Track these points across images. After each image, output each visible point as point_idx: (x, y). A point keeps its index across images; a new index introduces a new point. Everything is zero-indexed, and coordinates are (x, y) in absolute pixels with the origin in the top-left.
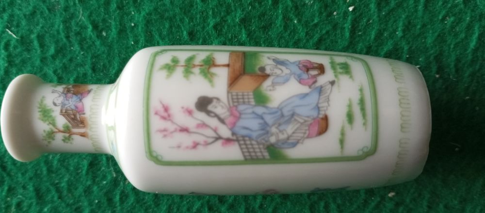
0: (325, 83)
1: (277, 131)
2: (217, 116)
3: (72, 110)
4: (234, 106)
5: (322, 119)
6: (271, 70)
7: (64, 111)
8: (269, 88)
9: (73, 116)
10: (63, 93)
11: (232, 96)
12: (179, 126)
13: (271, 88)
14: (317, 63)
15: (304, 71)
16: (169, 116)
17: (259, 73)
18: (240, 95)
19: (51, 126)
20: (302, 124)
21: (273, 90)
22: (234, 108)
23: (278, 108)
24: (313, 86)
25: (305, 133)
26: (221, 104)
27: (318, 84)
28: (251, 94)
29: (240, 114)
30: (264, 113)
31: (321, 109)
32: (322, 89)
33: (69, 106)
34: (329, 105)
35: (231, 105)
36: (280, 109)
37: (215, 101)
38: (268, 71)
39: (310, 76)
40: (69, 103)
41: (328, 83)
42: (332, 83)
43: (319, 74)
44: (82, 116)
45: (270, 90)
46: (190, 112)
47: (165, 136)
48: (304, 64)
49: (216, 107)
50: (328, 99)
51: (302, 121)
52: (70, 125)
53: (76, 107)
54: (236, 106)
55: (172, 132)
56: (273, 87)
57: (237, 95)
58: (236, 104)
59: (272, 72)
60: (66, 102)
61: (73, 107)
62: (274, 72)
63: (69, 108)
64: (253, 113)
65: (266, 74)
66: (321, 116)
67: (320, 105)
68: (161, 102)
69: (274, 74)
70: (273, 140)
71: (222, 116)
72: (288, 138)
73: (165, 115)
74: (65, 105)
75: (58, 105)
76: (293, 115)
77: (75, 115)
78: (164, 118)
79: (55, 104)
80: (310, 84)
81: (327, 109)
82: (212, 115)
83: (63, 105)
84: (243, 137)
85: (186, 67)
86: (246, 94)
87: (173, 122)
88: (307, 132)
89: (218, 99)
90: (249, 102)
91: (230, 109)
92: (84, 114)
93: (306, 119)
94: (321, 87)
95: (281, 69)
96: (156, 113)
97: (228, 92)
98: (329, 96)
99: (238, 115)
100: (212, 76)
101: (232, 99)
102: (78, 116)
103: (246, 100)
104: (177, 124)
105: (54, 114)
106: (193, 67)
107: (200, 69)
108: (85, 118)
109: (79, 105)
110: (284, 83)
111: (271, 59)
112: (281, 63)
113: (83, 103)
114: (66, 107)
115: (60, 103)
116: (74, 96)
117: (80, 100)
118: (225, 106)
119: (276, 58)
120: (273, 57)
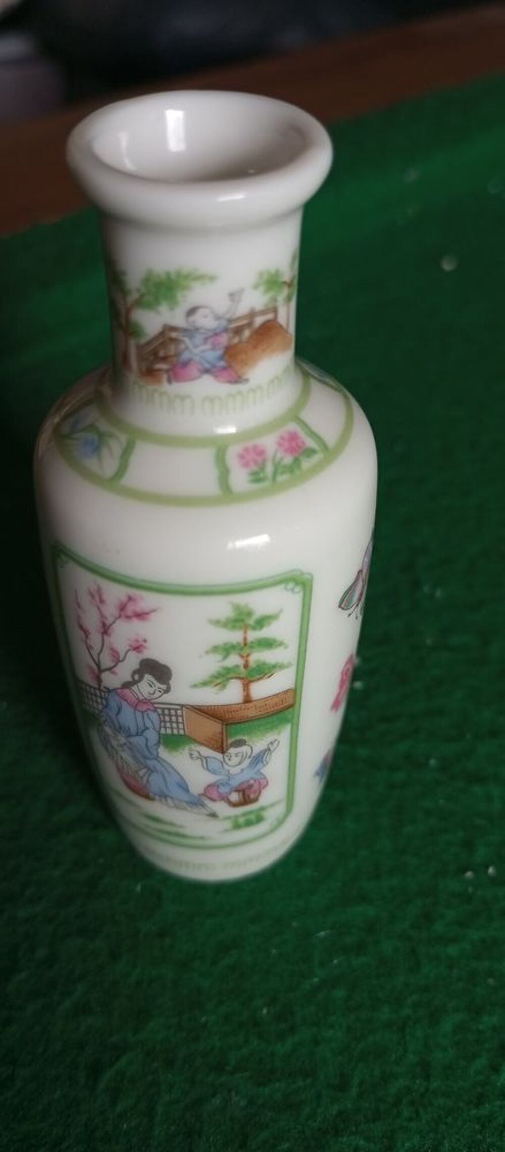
0: (211, 809)
2: (135, 682)
3: (178, 355)
4: (156, 707)
5: (147, 794)
6: (237, 753)
7: (174, 335)
9: (162, 354)
10: (231, 321)
11: (176, 710)
12: (111, 625)
13: (196, 755)
15: (236, 787)
16: (128, 617)
18: (177, 719)
20: (137, 772)
22: (152, 707)
24: (205, 797)
25: (123, 768)
26: (159, 693)
28: (182, 732)
29: (142, 712)
30: (148, 739)
31: (163, 797)
32: (200, 807)
33: (187, 348)
34: (170, 807)
36: (157, 758)
37: (164, 687)
38: (233, 750)
39: (225, 794)
40: (196, 346)
41: (213, 811)
42: (214, 815)
45: (192, 753)
46: (138, 648)
48: (256, 784)
49: (151, 685)
50: (181, 809)
51: (141, 774)
53: (186, 364)
54: (155, 710)
55: (99, 609)
56: (199, 757)
57: (177, 715)
59: (234, 755)
60: (199, 338)
61: (185, 356)
63: (182, 346)
64: (147, 728)
65: (228, 749)
66: (151, 794)
67: (169, 798)
68: (153, 611)
69: (227, 757)
71: (134, 688)
73: (131, 609)
74: (191, 337)
75: (192, 318)
77: (164, 359)
78: (122, 608)
79: (192, 311)
80: (209, 794)
81: (163, 803)
82: (137, 677)
83: (190, 332)
85: (242, 644)
86: (181, 726)
87: (117, 618)
88: (125, 771)
89: (168, 690)
91: (149, 701)
92: (169, 381)
93: (145, 779)
95: (240, 763)
96: (130, 599)
98: (186, 809)
99: (141, 709)
100: (219, 683)
101: (169, 709)
102: (163, 366)
103: (169, 725)
104: (114, 622)
105: (164, 308)
106: (242, 656)
107: (237, 666)
108: (159, 381)
109: (193, 370)
110: (208, 769)
111: (270, 746)
112: (259, 759)
113: (199, 377)
114: (187, 340)
115: (198, 324)
116: (219, 352)
117: (207, 371)
118: (152, 697)
119: (272, 752)
120: (278, 745)
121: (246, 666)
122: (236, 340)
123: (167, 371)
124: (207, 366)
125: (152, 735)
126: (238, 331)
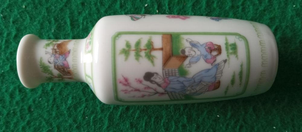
0: (221, 62)
1: (191, 89)
2: (156, 83)
3: (61, 66)
4: (166, 77)
5: (217, 83)
6: (189, 52)
7: (56, 67)
8: (187, 66)
9: (63, 70)
10: (53, 54)
11: (165, 71)
13: (189, 66)
14: (217, 45)
15: (209, 53)
16: (128, 83)
17: (181, 54)
18: (170, 71)
19: (50, 75)
20: (205, 86)
21: (190, 67)
22: (167, 79)
23: (192, 78)
24: (214, 64)
25: (206, 89)
26: (159, 76)
27: (217, 62)
28: (177, 70)
29: (170, 82)
30: (184, 81)
31: (217, 78)
32: (219, 66)
34: (222, 76)
35: (165, 77)
36: (193, 78)
37: (155, 75)
38: (187, 54)
39: (212, 57)
40: (59, 62)
41: (223, 61)
42: (225, 61)
43: (218, 55)
44: (69, 69)
45: (188, 67)
46: (140, 82)
47: (126, 93)
48: (209, 46)
49: (156, 78)
50: (222, 72)
51: (205, 84)
52: (62, 74)
53: (63, 64)
54: (168, 78)
55: (130, 91)
56: (190, 65)
57: (168, 71)
58: (167, 76)
59: (189, 53)
60: (57, 61)
62: (191, 54)
63: (59, 65)
64: (178, 81)
65: (185, 55)
66: (216, 82)
67: (216, 76)
68: (123, 76)
69: (190, 56)
70: (188, 93)
71: (160, 83)
72: (197, 92)
73: (126, 83)
74: (56, 63)
75: (52, 63)
76: (200, 82)
78: (125, 85)
79: (49, 62)
80: (212, 62)
81: (220, 78)
82: (154, 82)
84: (171, 92)
85: (136, 51)
86: (174, 70)
87: (130, 87)
88: (208, 89)
89: (157, 74)
90: (175, 75)
91: (164, 79)
92: (69, 68)
93: (208, 83)
94: (218, 64)
95: (195, 51)
96: (120, 82)
97: (163, 69)
98: (222, 70)
99: (169, 82)
100: (152, 58)
101: (166, 73)
102: (66, 70)
103: (174, 74)
104: (133, 88)
105: (51, 69)
106: (141, 51)
107: (145, 52)
108: (70, 70)
109: (65, 62)
110: (196, 62)
111: (188, 41)
112: (194, 45)
113: (67, 61)
114: (57, 64)
115: (53, 61)
116: (61, 56)
117: (65, 60)
118: (161, 78)
119: (192, 40)
120: (189, 39)
121: (145, 50)
122: (58, 53)
123: (67, 69)
124: (64, 59)
125: (181, 79)
126: (56, 52)
